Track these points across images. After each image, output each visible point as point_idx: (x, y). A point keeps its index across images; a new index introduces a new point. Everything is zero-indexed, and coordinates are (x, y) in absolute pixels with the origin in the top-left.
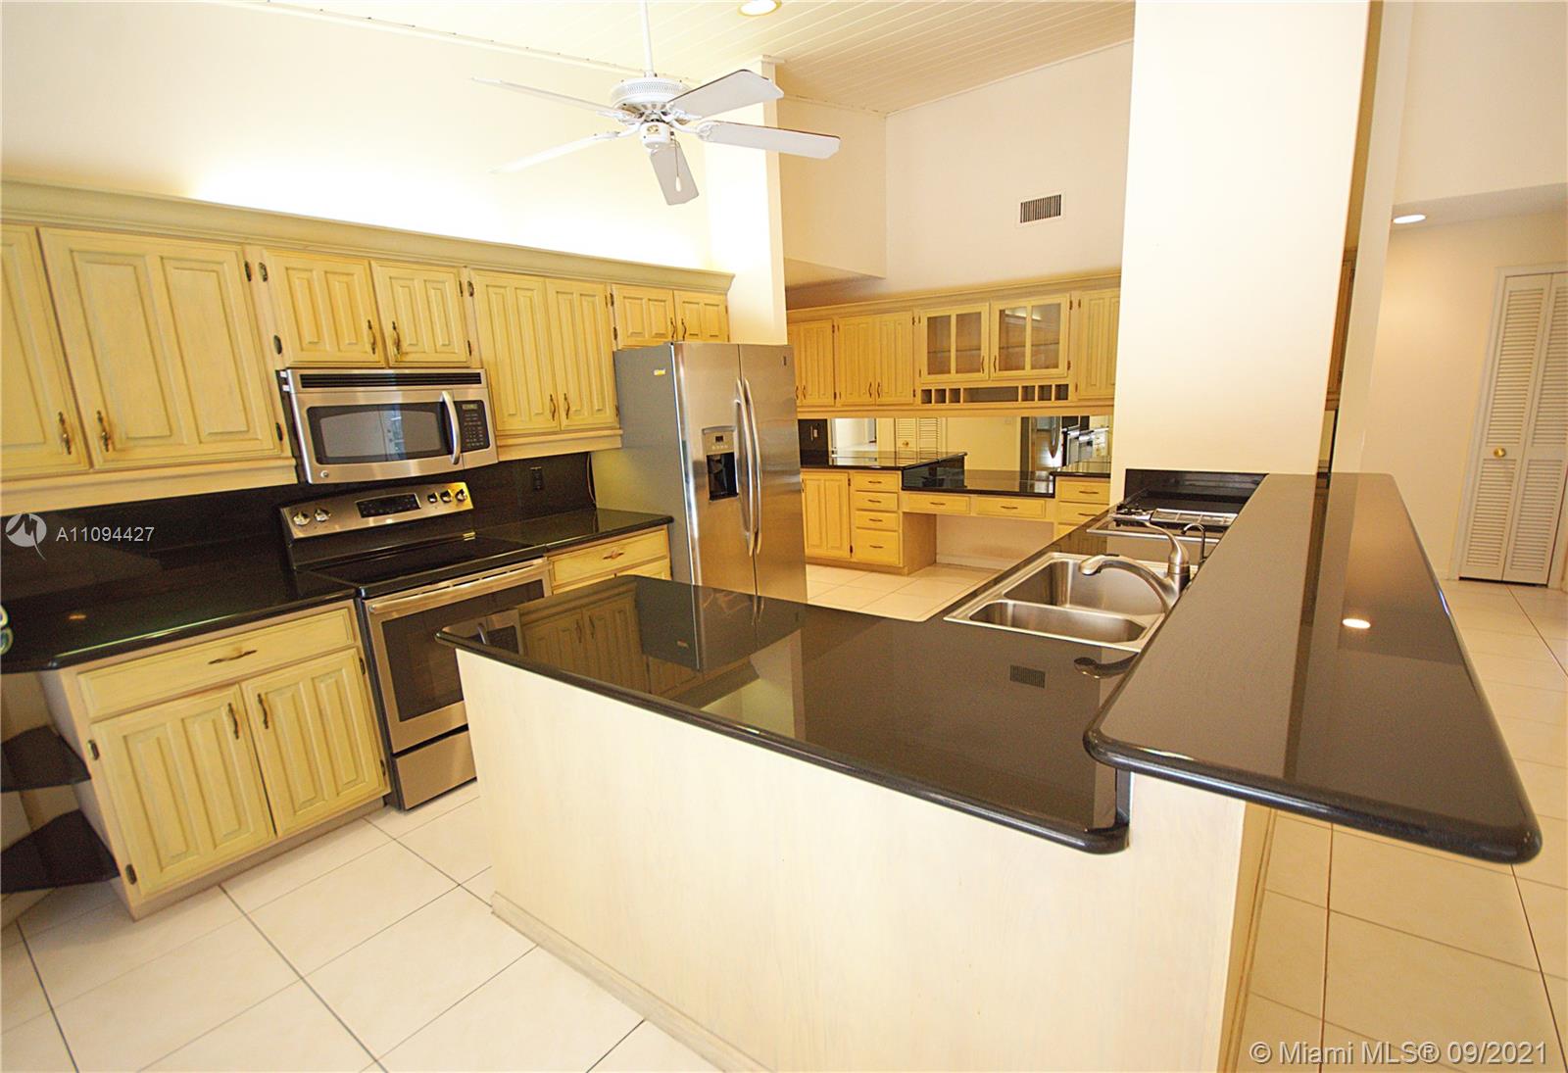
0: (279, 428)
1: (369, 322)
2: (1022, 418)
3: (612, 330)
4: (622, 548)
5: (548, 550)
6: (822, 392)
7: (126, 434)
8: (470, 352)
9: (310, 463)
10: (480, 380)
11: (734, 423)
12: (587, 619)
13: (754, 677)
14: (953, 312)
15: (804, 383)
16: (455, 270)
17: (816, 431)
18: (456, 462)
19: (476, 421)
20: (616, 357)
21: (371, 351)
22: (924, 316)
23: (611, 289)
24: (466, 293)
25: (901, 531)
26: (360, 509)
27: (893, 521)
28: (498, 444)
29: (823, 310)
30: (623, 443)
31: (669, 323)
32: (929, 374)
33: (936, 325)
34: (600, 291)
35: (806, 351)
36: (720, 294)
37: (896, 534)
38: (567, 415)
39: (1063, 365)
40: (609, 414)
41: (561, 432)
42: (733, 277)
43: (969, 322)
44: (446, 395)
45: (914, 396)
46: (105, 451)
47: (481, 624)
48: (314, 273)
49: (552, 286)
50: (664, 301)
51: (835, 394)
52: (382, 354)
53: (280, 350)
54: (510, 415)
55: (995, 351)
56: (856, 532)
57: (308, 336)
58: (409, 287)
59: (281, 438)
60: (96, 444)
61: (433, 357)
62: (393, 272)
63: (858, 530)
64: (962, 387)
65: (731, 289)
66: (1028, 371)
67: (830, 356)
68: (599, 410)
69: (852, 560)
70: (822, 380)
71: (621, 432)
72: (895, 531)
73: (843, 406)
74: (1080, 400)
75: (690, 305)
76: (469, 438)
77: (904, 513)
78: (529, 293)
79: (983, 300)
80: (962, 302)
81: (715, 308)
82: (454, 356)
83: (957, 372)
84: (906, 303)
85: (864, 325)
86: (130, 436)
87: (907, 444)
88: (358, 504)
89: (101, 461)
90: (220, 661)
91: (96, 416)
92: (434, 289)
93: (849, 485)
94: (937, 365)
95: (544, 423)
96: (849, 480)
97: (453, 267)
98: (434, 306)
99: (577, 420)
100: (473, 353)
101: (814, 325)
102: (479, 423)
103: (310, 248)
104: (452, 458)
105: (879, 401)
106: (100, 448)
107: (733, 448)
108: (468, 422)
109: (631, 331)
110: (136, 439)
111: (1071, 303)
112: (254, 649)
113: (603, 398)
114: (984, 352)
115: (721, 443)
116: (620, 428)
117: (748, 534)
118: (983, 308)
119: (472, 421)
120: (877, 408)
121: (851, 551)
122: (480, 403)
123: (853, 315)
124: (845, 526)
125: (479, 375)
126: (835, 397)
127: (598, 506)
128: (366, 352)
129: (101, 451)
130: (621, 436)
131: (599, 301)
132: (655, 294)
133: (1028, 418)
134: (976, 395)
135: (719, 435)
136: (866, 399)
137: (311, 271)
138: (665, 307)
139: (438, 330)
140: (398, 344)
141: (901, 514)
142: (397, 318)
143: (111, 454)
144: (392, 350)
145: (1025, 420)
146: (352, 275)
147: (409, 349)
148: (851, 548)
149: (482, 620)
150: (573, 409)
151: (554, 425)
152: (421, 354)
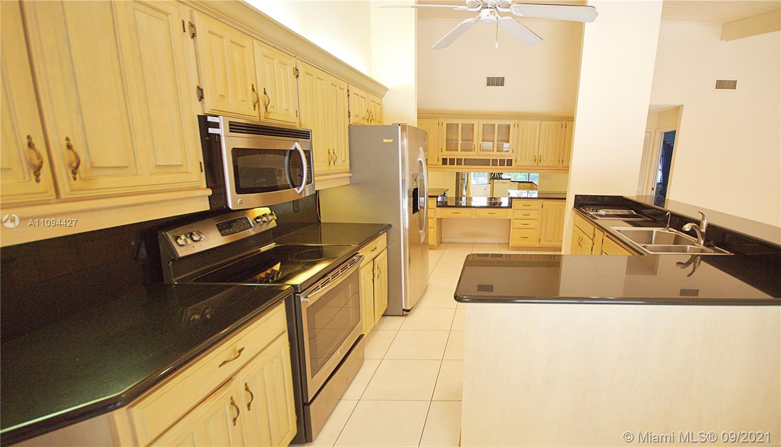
0: (201, 163)
1: (252, 85)
2: (457, 173)
3: (348, 112)
4: (376, 245)
7: (91, 163)
10: (309, 137)
14: (460, 122)
20: (349, 129)
21: (252, 108)
22: (445, 123)
23: (349, 87)
24: (295, 75)
26: (219, 230)
27: (435, 223)
30: (351, 182)
31: (367, 112)
32: (446, 150)
33: (451, 127)
36: (382, 98)
38: (334, 163)
39: (510, 151)
40: (347, 164)
41: (332, 174)
43: (467, 127)
44: (298, 145)
45: (438, 161)
46: (72, 180)
48: (224, 40)
49: (330, 79)
50: (365, 98)
52: (258, 111)
53: (201, 98)
55: (481, 142)
58: (272, 65)
59: (202, 171)
60: (62, 172)
61: (281, 118)
64: (463, 158)
66: (495, 153)
68: (343, 161)
71: (351, 175)
75: (373, 102)
80: (465, 118)
81: (379, 106)
82: (290, 118)
83: (461, 151)
86: (95, 165)
88: (217, 225)
89: (68, 190)
90: (225, 362)
91: (65, 143)
92: (282, 69)
94: (451, 146)
97: (290, 55)
99: (337, 167)
103: (220, 19)
106: (68, 176)
109: (355, 114)
110: (98, 168)
112: (242, 347)
113: (346, 153)
115: (415, 182)
117: (421, 232)
118: (475, 122)
125: (308, 133)
127: (322, 222)
128: (249, 108)
129: (69, 180)
130: (350, 177)
131: (344, 94)
132: (362, 93)
133: (459, 173)
135: (416, 177)
137: (222, 37)
138: (365, 102)
139: (284, 99)
140: (266, 105)
142: (266, 85)
143: (78, 184)
144: (263, 110)
145: (458, 174)
147: (272, 109)
150: (336, 159)
151: (329, 170)
152: (276, 113)
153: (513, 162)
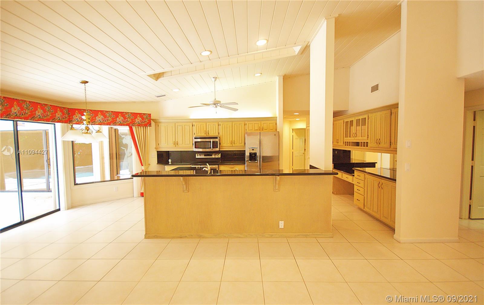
3: (246, 129)
4: (234, 167)
8: (218, 134)
9: (194, 148)
16: (218, 122)
18: (212, 150)
21: (205, 134)
23: (246, 123)
24: (219, 126)
28: (220, 148)
31: (259, 127)
34: (243, 123)
36: (275, 121)
38: (234, 144)
39: (366, 136)
40: (243, 144)
41: (233, 146)
44: (212, 140)
49: (234, 123)
50: (258, 123)
54: (223, 143)
57: (198, 132)
58: (211, 125)
61: (213, 135)
62: (209, 124)
64: (350, 141)
66: (361, 137)
68: (241, 143)
74: (370, 147)
75: (265, 124)
76: (214, 146)
78: (229, 125)
79: (354, 116)
81: (272, 124)
82: (216, 134)
84: (343, 118)
88: (204, 154)
92: (215, 125)
95: (230, 145)
98: (214, 128)
99: (236, 145)
102: (216, 144)
105: (338, 144)
107: (258, 152)
109: (249, 129)
111: (368, 117)
113: (242, 141)
114: (354, 132)
115: (253, 151)
118: (354, 119)
122: (217, 141)
135: (253, 149)
136: (336, 144)
137: (199, 125)
138: (258, 125)
139: (214, 131)
140: (208, 133)
144: (207, 134)
146: (204, 124)
147: (210, 134)
151: (231, 145)
152: (212, 134)
153: (369, 144)
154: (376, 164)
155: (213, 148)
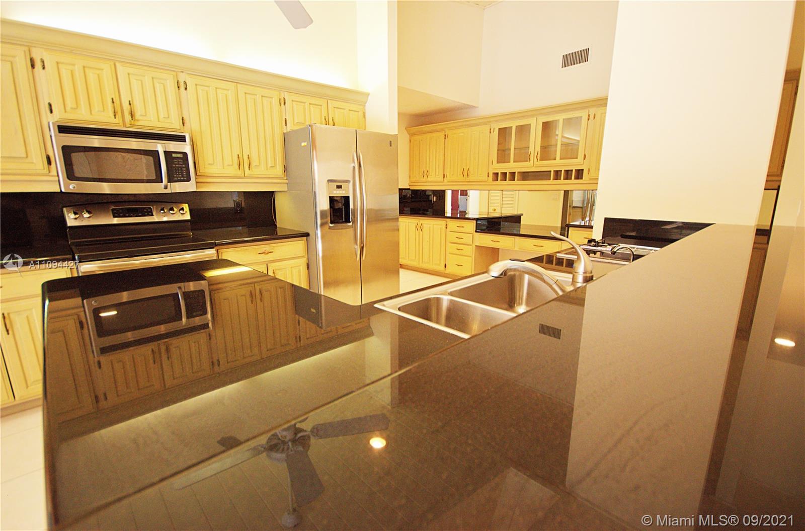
0: (48, 158)
1: (112, 99)
3: (284, 120)
4: (273, 249)
5: (216, 245)
6: (437, 174)
8: (183, 124)
9: (64, 180)
10: (185, 140)
11: (350, 178)
12: (258, 292)
13: (371, 334)
14: (514, 124)
15: (428, 169)
16: (174, 73)
17: (435, 197)
18: (166, 188)
19: (181, 164)
20: (285, 137)
21: (113, 117)
22: (496, 127)
23: (285, 96)
24: (182, 88)
25: (473, 257)
26: (113, 213)
27: (470, 251)
28: (198, 180)
29: (439, 126)
30: (288, 188)
31: (323, 119)
32: (497, 163)
33: (504, 133)
34: (276, 95)
35: (429, 151)
36: (361, 105)
37: (471, 258)
38: (249, 168)
39: (581, 156)
40: (279, 170)
41: (245, 177)
42: (369, 94)
43: (523, 130)
44: (160, 147)
45: (488, 176)
47: (180, 288)
48: (76, 66)
49: (242, 89)
50: (321, 106)
51: (444, 175)
52: (121, 119)
53: (51, 111)
54: (209, 164)
55: (538, 148)
56: (448, 255)
57: (70, 103)
58: (142, 81)
59: (50, 164)
61: (158, 124)
62: (131, 71)
63: (450, 255)
64: (516, 171)
65: (367, 103)
66: (558, 161)
67: (442, 154)
68: (272, 167)
69: (446, 272)
70: (437, 166)
71: (286, 181)
72: (470, 257)
73: (448, 182)
74: (590, 179)
75: (339, 110)
76: (176, 174)
77: (476, 246)
78: (225, 92)
79: (533, 116)
80: (519, 118)
81: (356, 113)
82: (171, 126)
83: (514, 162)
84: (487, 120)
85: (462, 134)
87: (495, 210)
88: (112, 209)
92: (159, 83)
93: (446, 228)
94: (503, 156)
95: (232, 171)
96: (446, 225)
97: (174, 71)
98: (158, 94)
99: (255, 171)
100: (185, 125)
101: (435, 135)
102: (184, 166)
103: (74, 52)
104: (162, 185)
105: (468, 179)
107: (349, 193)
108: (175, 164)
109: (296, 121)
111: (589, 116)
113: (275, 159)
114: (531, 150)
115: (340, 189)
116: (287, 179)
117: (356, 247)
118: (532, 121)
119: (178, 164)
120: (466, 183)
121: (445, 267)
122: (185, 154)
123: (456, 128)
124: (443, 253)
125: (184, 137)
126: (444, 177)
127: (277, 226)
128: (110, 117)
130: (287, 184)
131: (276, 102)
132: (313, 101)
134: (525, 176)
135: (339, 184)
136: (461, 178)
137: (74, 65)
138: (321, 110)
139: (160, 108)
140: (132, 115)
141: (474, 246)
142: (132, 99)
144: (128, 117)
146: (102, 70)
147: (141, 118)
148: (445, 265)
149: (182, 285)
150: (253, 165)
151: (240, 173)
152: (148, 121)
153: (585, 172)
154: (522, 216)
155: (169, 181)
